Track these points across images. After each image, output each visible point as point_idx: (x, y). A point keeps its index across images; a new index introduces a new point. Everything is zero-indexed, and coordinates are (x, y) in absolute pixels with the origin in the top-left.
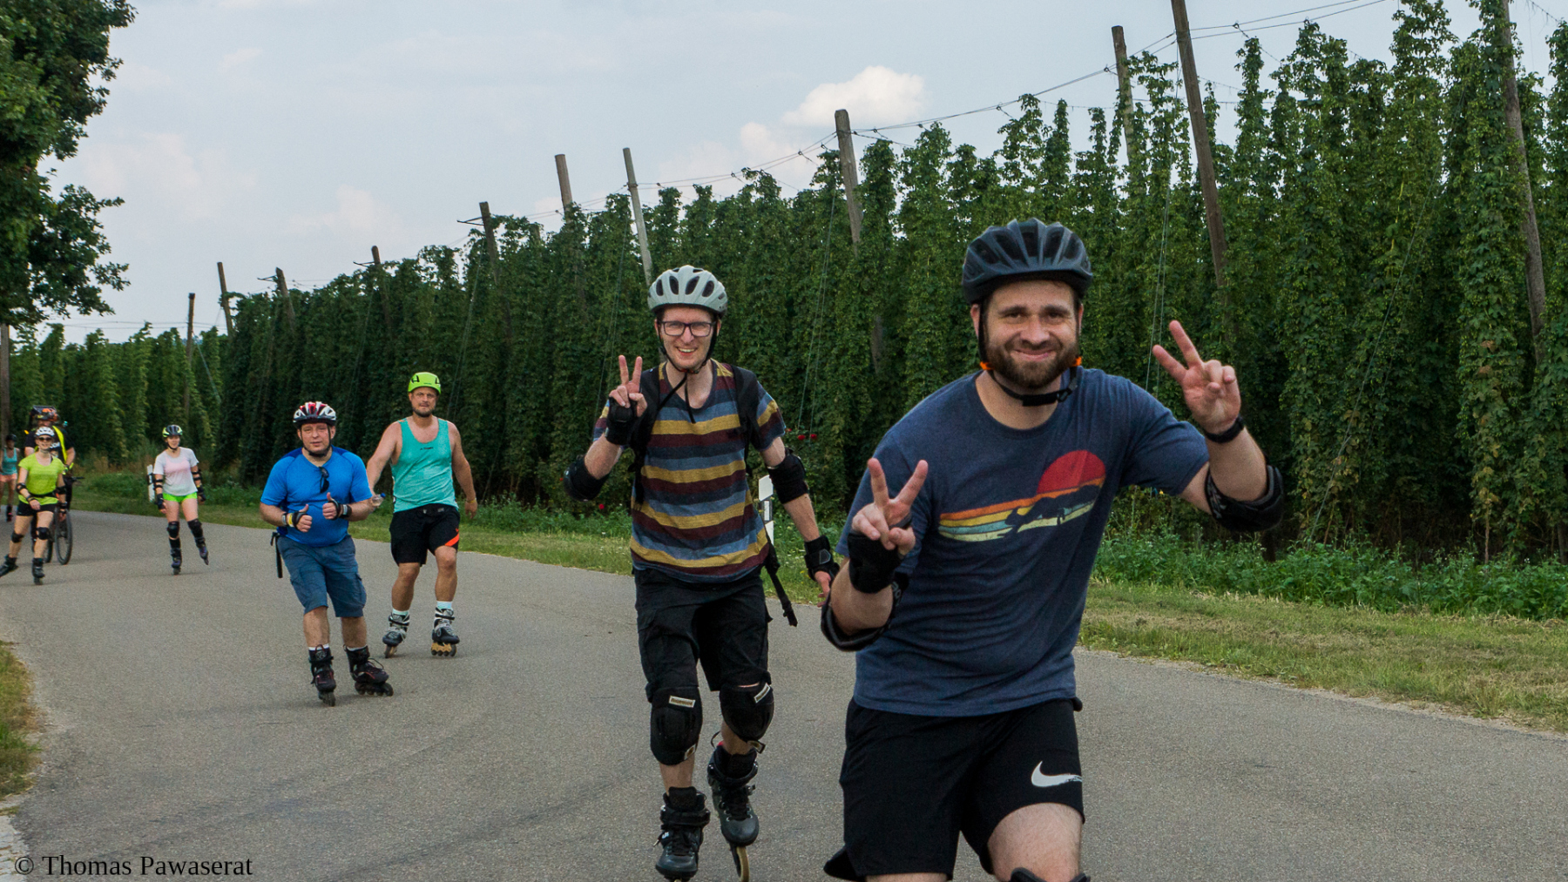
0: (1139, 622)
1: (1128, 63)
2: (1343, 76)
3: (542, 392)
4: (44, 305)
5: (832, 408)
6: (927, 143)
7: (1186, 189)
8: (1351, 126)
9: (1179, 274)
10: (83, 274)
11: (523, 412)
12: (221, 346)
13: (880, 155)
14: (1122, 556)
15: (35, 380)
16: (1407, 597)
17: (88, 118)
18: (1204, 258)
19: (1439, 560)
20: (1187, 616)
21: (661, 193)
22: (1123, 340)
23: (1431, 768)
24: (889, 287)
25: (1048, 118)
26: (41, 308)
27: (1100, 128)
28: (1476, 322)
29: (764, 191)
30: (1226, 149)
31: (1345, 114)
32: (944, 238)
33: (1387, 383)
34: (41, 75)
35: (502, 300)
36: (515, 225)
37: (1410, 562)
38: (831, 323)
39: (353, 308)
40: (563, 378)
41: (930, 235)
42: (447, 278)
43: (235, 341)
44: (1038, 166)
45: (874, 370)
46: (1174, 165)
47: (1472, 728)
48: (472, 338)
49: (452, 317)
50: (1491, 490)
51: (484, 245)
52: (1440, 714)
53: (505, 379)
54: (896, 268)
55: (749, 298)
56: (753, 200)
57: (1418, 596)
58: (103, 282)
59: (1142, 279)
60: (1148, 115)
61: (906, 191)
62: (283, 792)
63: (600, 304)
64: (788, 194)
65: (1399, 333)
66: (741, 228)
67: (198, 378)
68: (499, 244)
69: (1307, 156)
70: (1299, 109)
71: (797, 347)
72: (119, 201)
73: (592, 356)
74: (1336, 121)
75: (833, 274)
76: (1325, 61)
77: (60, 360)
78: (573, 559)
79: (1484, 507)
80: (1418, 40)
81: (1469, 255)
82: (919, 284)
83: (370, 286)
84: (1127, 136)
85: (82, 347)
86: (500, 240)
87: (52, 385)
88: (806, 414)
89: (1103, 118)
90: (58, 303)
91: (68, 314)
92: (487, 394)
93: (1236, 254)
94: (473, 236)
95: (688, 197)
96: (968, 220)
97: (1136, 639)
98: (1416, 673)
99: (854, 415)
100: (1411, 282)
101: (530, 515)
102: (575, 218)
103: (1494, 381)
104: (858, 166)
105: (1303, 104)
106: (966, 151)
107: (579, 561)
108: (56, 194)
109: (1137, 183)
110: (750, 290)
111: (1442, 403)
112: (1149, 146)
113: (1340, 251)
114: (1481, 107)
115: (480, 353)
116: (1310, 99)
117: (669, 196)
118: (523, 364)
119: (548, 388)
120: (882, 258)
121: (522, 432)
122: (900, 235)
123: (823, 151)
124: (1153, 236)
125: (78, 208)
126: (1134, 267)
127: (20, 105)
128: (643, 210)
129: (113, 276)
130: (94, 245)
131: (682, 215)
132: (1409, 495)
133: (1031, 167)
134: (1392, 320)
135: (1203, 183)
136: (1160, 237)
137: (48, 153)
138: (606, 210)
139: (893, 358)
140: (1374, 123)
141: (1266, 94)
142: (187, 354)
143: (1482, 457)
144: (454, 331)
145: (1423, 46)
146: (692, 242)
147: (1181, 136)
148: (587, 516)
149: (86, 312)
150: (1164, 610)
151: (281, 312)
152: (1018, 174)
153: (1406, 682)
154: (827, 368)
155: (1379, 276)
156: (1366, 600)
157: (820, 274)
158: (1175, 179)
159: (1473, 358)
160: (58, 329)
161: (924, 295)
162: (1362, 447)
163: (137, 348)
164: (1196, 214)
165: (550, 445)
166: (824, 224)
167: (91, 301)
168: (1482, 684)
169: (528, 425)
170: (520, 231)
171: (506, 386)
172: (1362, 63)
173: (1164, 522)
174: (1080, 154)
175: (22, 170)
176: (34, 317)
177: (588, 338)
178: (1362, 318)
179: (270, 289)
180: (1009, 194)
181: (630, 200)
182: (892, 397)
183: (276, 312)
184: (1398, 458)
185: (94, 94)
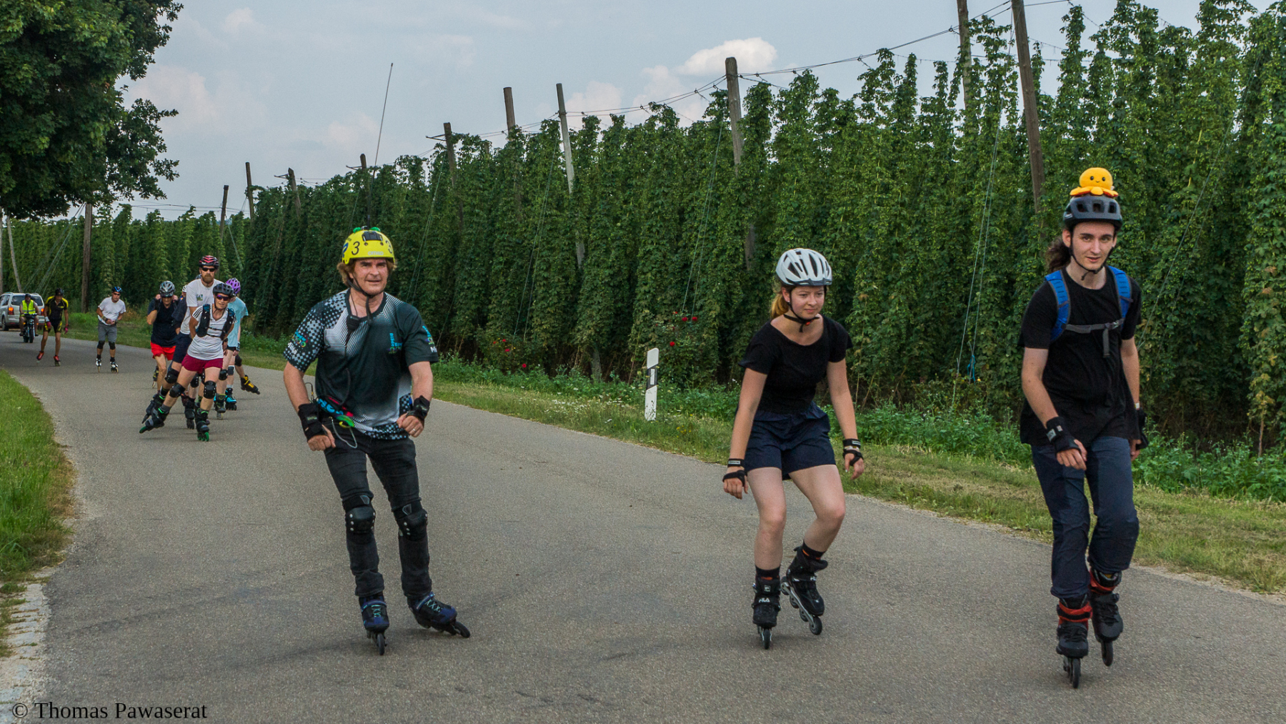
0: (956, 488)
1: (970, 25)
2: (1153, 40)
3: (484, 273)
4: (116, 190)
5: (711, 297)
6: (799, 86)
7: (1012, 131)
8: (1158, 82)
9: (1004, 200)
10: (146, 167)
11: (468, 288)
12: (245, 226)
13: (760, 94)
14: (944, 431)
15: (109, 246)
16: (1188, 480)
17: (155, 48)
18: (1026, 188)
19: (1218, 450)
20: (997, 485)
21: (584, 120)
22: (952, 252)
23: (1213, 635)
24: (762, 201)
25: (900, 68)
26: (113, 192)
27: (943, 78)
28: (1261, 251)
29: (665, 121)
30: (1048, 99)
31: (1153, 71)
32: (809, 163)
33: (1178, 298)
34: (121, 14)
35: (457, 200)
36: (470, 141)
37: (1191, 450)
38: (713, 228)
39: (344, 201)
40: (501, 263)
41: (797, 160)
42: (416, 181)
43: (256, 223)
44: (890, 107)
45: (746, 268)
46: (1004, 110)
47: (1250, 601)
48: (432, 229)
49: (418, 212)
50: (1266, 394)
51: (445, 157)
52: (1221, 587)
53: (456, 262)
54: (769, 187)
55: (649, 206)
56: (656, 128)
57: (1198, 480)
58: (159, 174)
59: (972, 203)
60: (984, 68)
61: (780, 125)
62: (250, 581)
63: (533, 206)
64: (685, 123)
65: (1191, 256)
66: (646, 150)
67: (227, 250)
68: (457, 156)
69: (1119, 105)
70: (1113, 66)
71: (685, 247)
72: (174, 113)
73: (524, 247)
74: (1144, 77)
75: (718, 189)
76: (1138, 26)
77: (128, 232)
78: (498, 407)
79: (1260, 407)
80: (1221, 10)
81: (1258, 193)
82: (787, 200)
83: (358, 185)
84: (965, 85)
85: (144, 223)
86: (458, 153)
87: (121, 251)
88: (690, 301)
89: (945, 70)
90: (126, 188)
91: (132, 197)
92: (442, 273)
93: (1053, 185)
94: (438, 149)
95: (606, 124)
96: (830, 150)
97: (953, 502)
98: (1200, 549)
99: (727, 303)
100: (1204, 214)
101: (468, 369)
102: (517, 138)
103: (1275, 301)
104: (742, 103)
105: (1118, 62)
106: (831, 94)
107: (502, 408)
108: (128, 105)
109: (971, 124)
110: (650, 199)
111: (1225, 317)
112: (983, 93)
113: (1143, 186)
114: (1275, 68)
115: (437, 240)
116: (1124, 58)
117: (591, 122)
118: (470, 251)
119: (489, 270)
120: (757, 178)
121: (466, 304)
122: (773, 160)
123: (715, 90)
124: (983, 168)
125: (145, 116)
126: (966, 193)
127: (104, 36)
128: (570, 133)
129: (167, 169)
130: (155, 145)
131: (600, 138)
132: (1192, 393)
133: (884, 109)
134: (1186, 246)
135: (1028, 124)
136: (988, 168)
137: (123, 74)
138: (541, 132)
139: (762, 259)
140: (1178, 79)
141: (1085, 53)
142: (220, 232)
143: (1261, 364)
144: (419, 223)
145: (1225, 15)
146: (607, 160)
147: (1010, 87)
148: (513, 372)
149: (146, 196)
150: (978, 479)
151: (291, 202)
152: (872, 113)
153: (1190, 555)
154: (708, 265)
155: (1176, 208)
156: (1152, 480)
157: (707, 189)
158: (1003, 122)
159: (1257, 281)
160: (127, 208)
161: (791, 209)
162: (1154, 350)
163: (184, 226)
164: (1021, 151)
165: (487, 315)
166: (712, 149)
167: (149, 187)
168: (1260, 562)
169: (472, 299)
170: (473, 146)
171: (456, 267)
172: (1170, 29)
173: (979, 404)
174: (925, 99)
175: (103, 85)
176: (108, 199)
177: (522, 233)
178: (1159, 243)
179: (283, 184)
180: (864, 129)
181: (560, 125)
182: (760, 291)
183: (288, 201)
184: (1185, 362)
185: (161, 30)
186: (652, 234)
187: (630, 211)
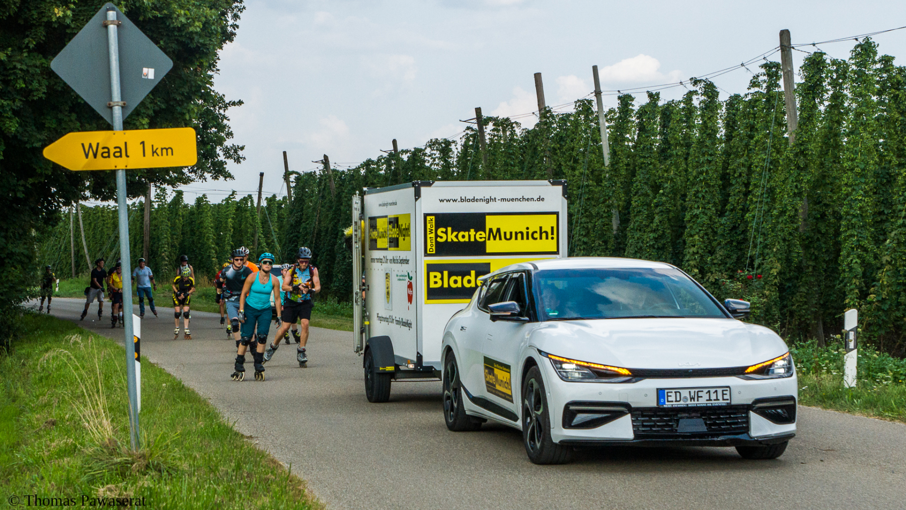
21: (619, 98)
29: (706, 95)
36: (500, 123)
56: (695, 102)
68: (488, 136)
77: (180, 214)
87: (175, 230)
99: (788, 262)
102: (547, 118)
117: (626, 100)
123: (765, 62)
129: (235, 154)
130: (223, 132)
138: (574, 110)
149: (216, 178)
154: (768, 226)
160: (180, 194)
163: (227, 208)
179: (318, 168)
181: (595, 103)
185: (229, 28)
186: (697, 199)
187: (672, 180)
